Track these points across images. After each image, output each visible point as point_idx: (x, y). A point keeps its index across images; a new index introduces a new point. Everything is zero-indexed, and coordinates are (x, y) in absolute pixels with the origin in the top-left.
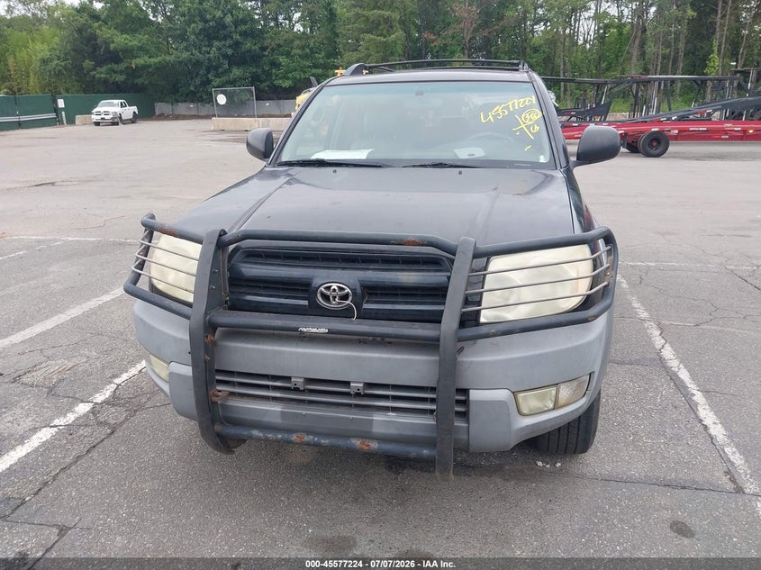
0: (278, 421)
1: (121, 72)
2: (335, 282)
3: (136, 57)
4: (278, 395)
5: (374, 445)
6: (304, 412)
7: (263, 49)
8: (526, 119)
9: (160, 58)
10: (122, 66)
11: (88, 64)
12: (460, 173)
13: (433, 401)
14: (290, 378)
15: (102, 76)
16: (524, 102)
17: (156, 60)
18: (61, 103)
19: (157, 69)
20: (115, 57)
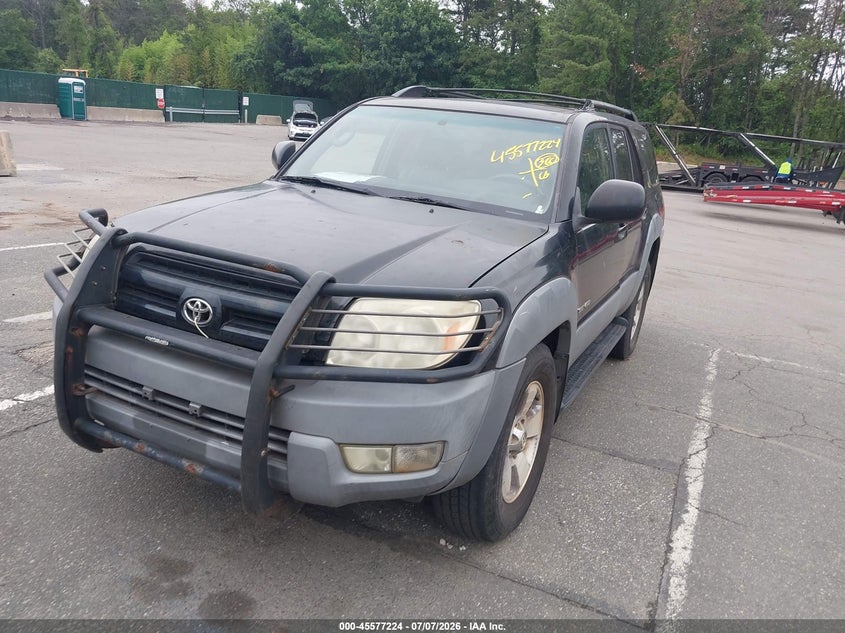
0: (131, 427)
1: (309, 76)
2: (201, 298)
3: (326, 62)
4: (134, 401)
5: (200, 470)
6: (152, 424)
7: (457, 65)
8: (538, 163)
9: (349, 65)
10: (311, 70)
11: (278, 64)
12: (432, 211)
13: (239, 430)
14: (143, 386)
15: (290, 78)
16: (546, 144)
17: (345, 66)
18: (246, 101)
19: (345, 76)
20: (306, 60)
